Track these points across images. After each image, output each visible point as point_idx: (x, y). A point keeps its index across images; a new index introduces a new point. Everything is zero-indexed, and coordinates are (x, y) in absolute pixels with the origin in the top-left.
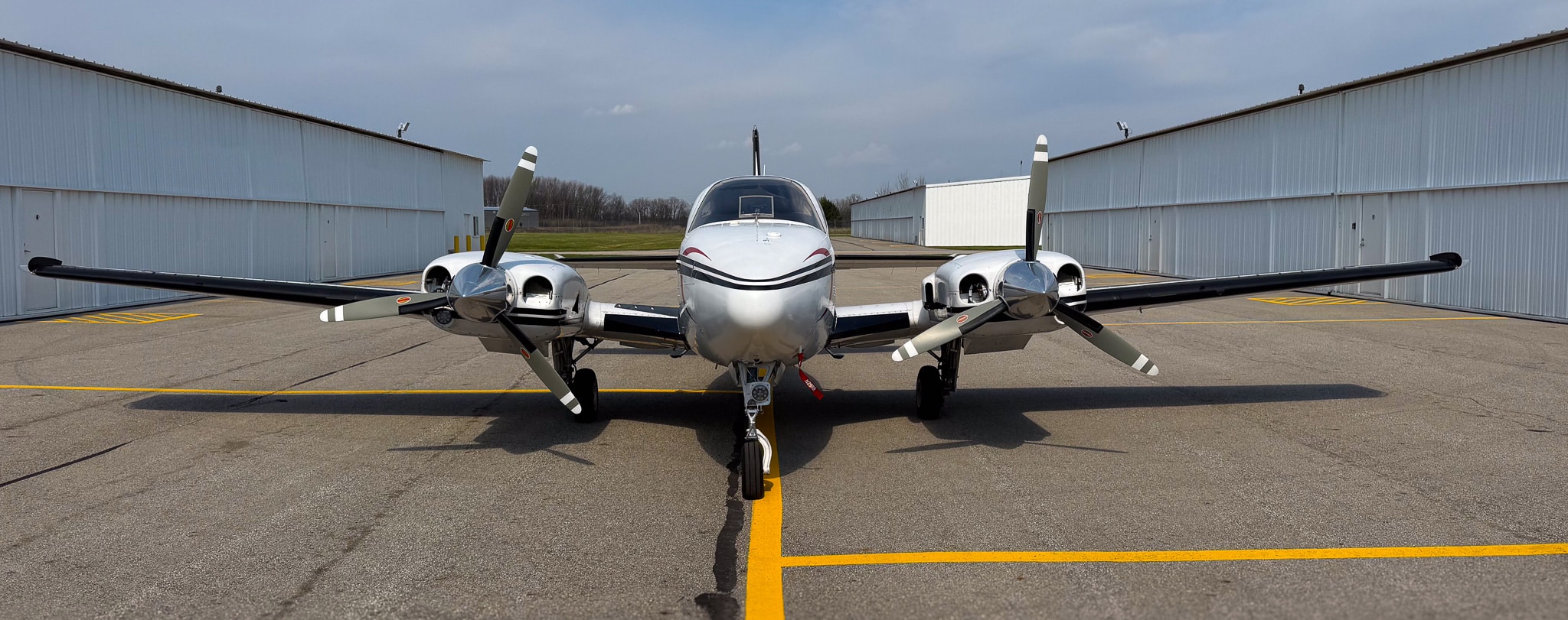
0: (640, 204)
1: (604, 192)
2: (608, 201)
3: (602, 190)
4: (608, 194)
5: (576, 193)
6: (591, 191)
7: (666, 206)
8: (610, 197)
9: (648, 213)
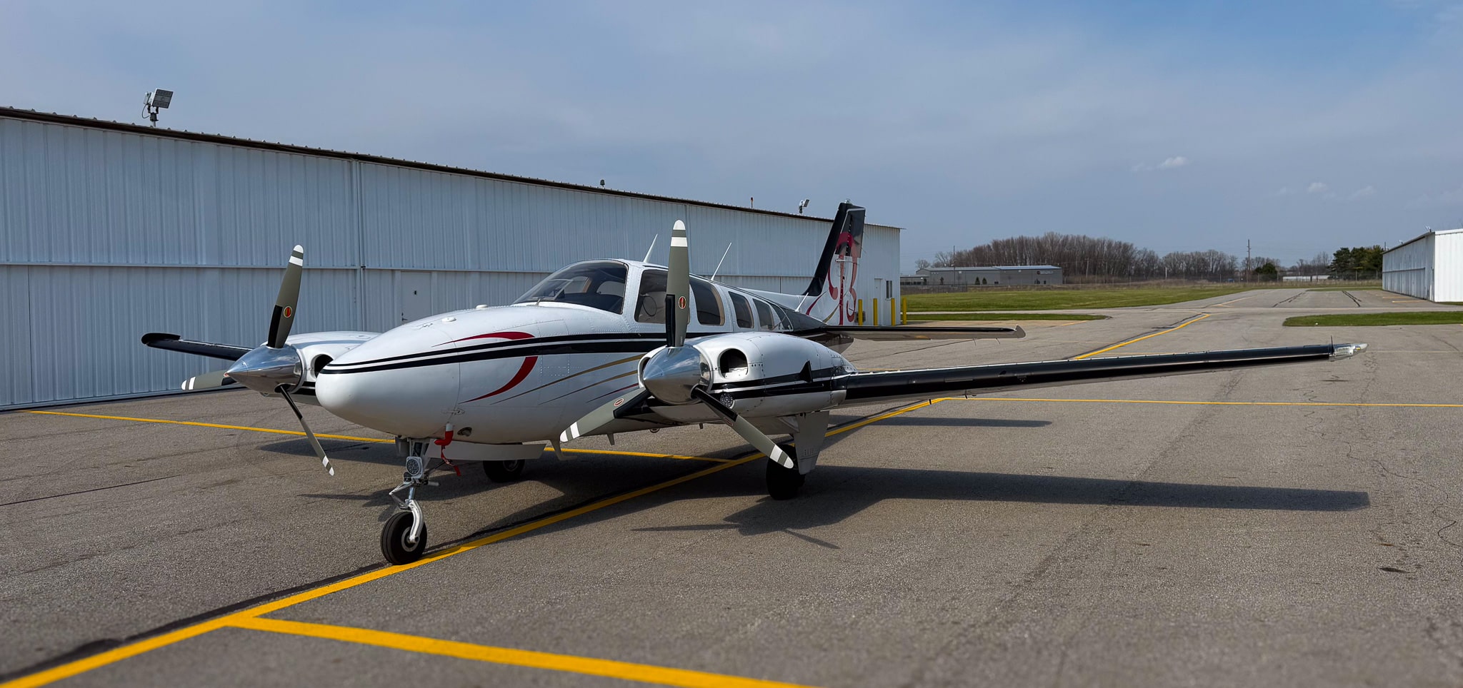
0: (1174, 260)
1: (1134, 247)
2: (1138, 256)
3: (1132, 245)
4: (1139, 249)
5: (1105, 249)
6: (1120, 247)
7: (1203, 260)
8: (1139, 252)
9: (1183, 267)
